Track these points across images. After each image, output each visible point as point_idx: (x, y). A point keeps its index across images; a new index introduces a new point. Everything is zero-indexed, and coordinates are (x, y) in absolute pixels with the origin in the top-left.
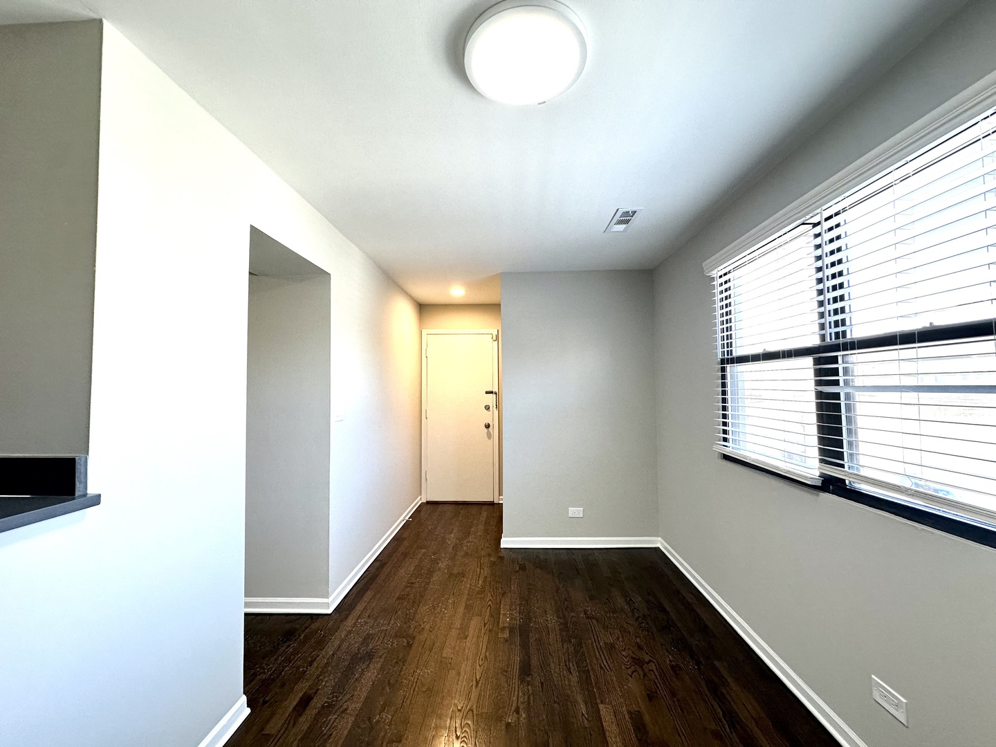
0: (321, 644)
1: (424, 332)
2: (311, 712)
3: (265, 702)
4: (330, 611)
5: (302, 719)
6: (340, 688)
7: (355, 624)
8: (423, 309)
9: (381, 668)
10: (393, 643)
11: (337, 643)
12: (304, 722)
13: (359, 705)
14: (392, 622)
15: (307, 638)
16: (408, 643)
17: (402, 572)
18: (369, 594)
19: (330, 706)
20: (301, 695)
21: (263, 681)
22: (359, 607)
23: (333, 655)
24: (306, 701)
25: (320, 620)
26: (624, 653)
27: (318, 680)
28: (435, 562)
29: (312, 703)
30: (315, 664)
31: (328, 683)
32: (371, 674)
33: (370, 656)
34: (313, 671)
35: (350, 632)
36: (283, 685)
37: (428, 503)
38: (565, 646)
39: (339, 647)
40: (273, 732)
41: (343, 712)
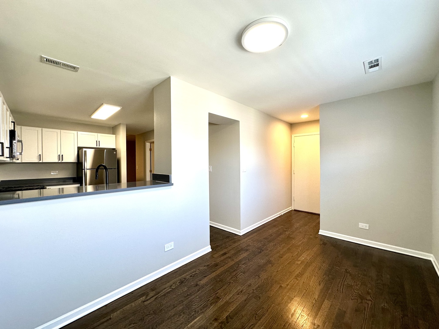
0: (235, 242)
1: (293, 136)
2: (225, 257)
3: (216, 250)
4: (241, 235)
5: (222, 257)
6: (235, 254)
7: (247, 241)
8: (292, 126)
9: (248, 255)
10: (255, 250)
11: (239, 244)
12: (222, 258)
13: (237, 260)
14: (258, 244)
15: (232, 239)
16: (260, 252)
17: (270, 231)
18: (256, 234)
19: (230, 257)
20: (224, 252)
21: (217, 245)
22: (251, 237)
23: (237, 246)
24: (225, 254)
25: (238, 236)
26: (356, 291)
27: (230, 250)
28: (285, 231)
29: (226, 255)
30: (231, 246)
31: (232, 252)
32: (245, 255)
33: (247, 250)
34: (230, 248)
35: (244, 242)
36: (221, 248)
37: (295, 210)
38: (325, 276)
39: (239, 245)
40: (215, 257)
41: (233, 260)
